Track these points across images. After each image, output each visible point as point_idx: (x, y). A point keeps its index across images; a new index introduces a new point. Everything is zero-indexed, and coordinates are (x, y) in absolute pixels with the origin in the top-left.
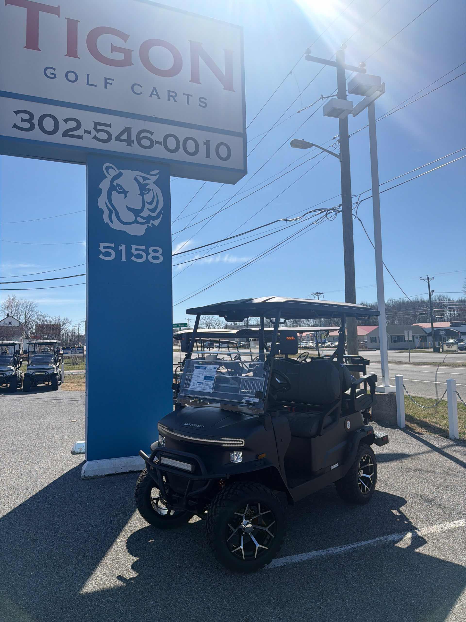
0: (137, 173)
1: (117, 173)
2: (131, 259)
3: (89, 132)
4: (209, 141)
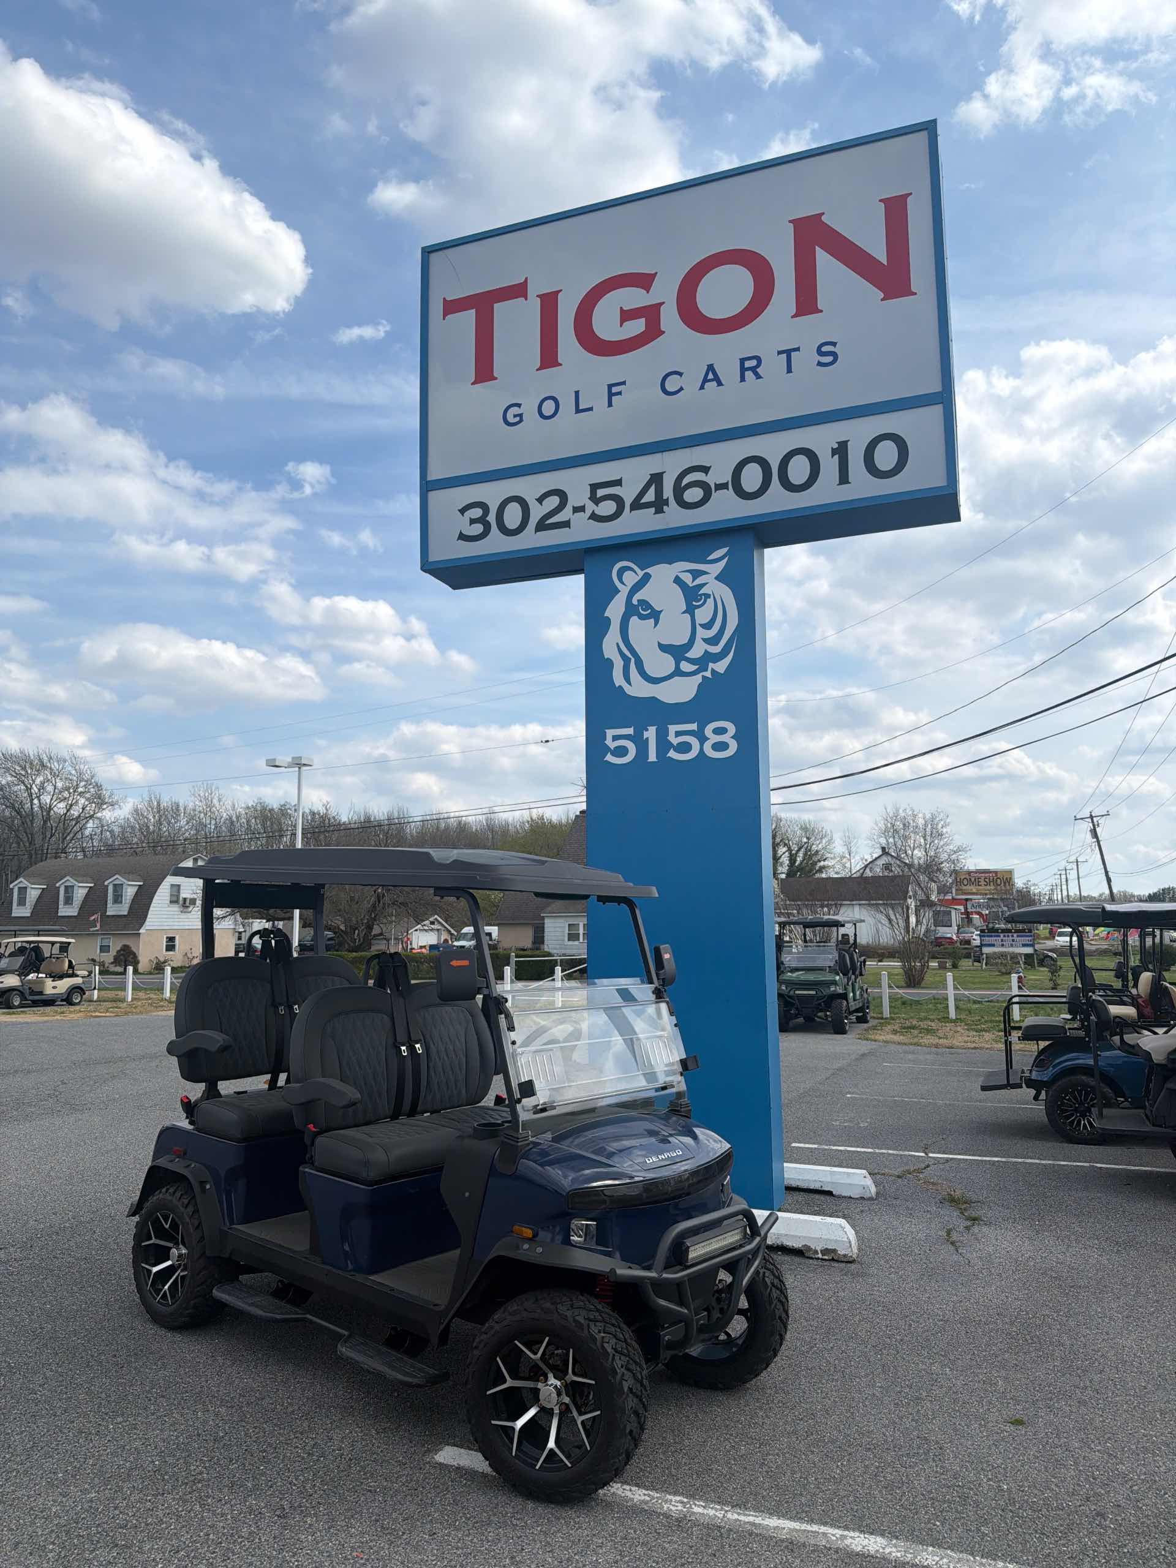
0: (681, 567)
2: (668, 755)
3: (582, 509)
4: (846, 442)
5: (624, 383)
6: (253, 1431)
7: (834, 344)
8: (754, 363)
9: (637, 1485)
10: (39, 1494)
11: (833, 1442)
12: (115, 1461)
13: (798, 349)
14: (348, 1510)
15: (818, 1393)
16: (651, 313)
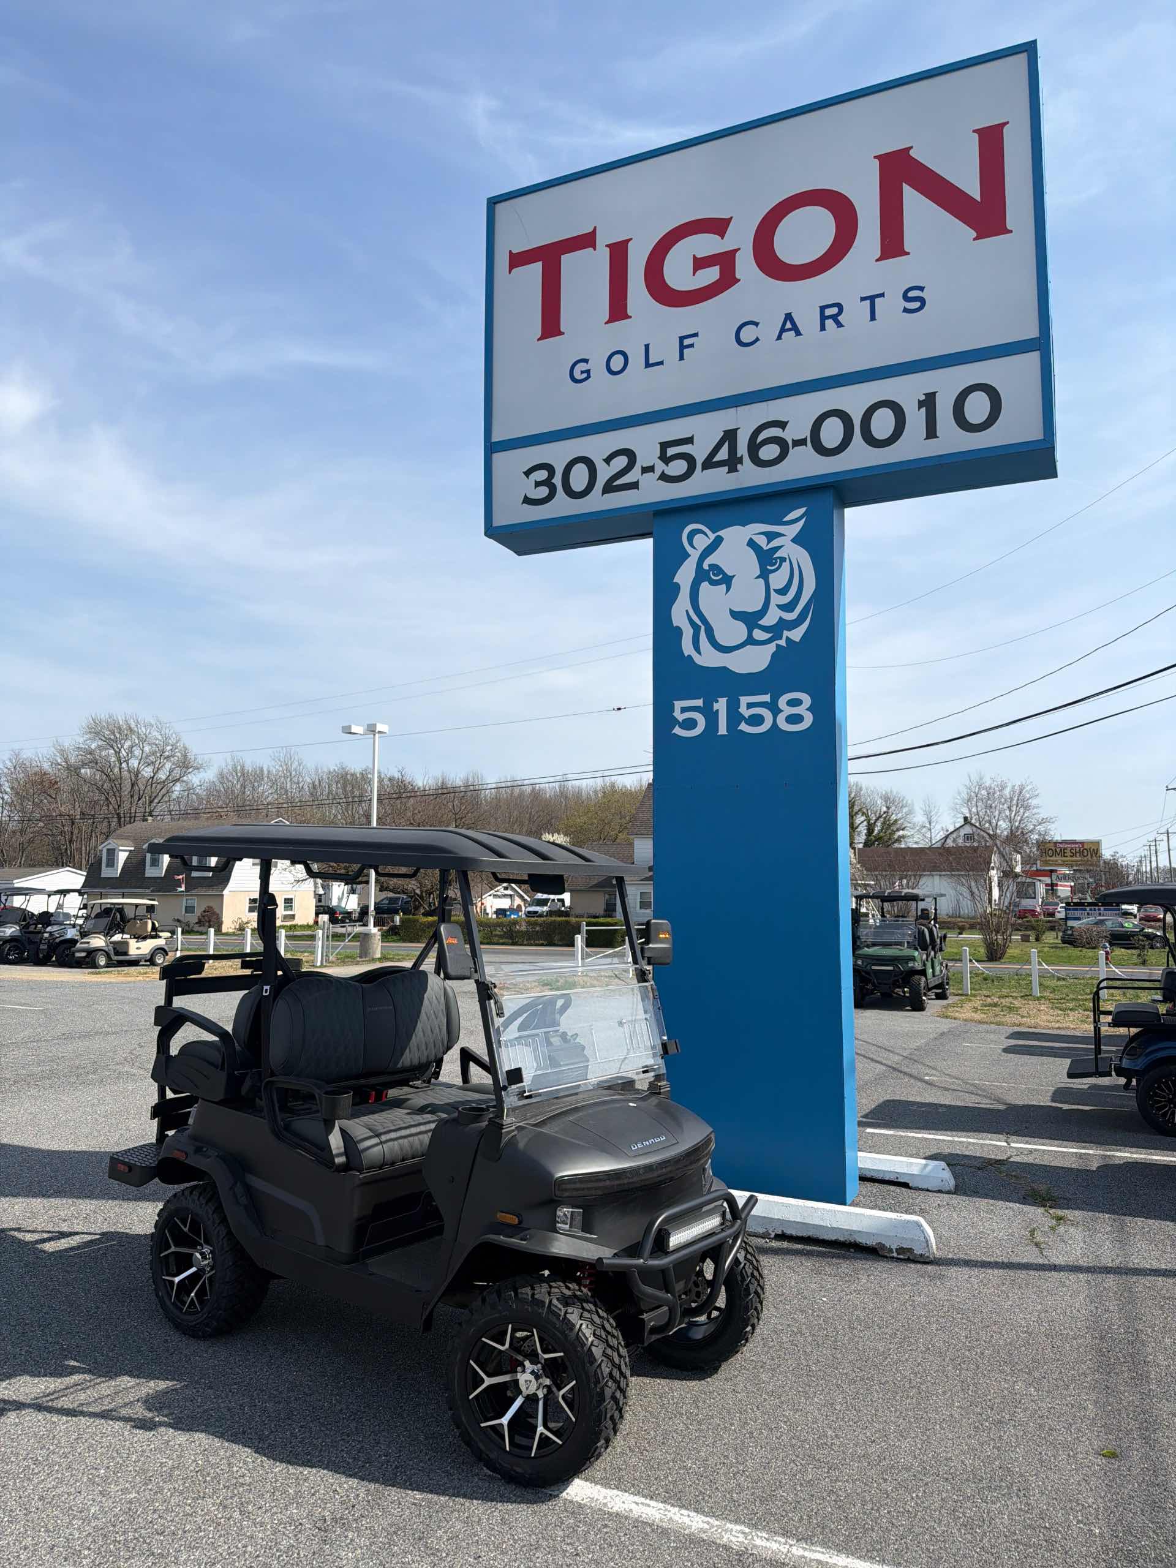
1: (711, 540)
2: (739, 728)
3: (651, 469)
4: (934, 394)
5: (696, 335)
6: (300, 1431)
7: (921, 289)
8: (835, 310)
9: (696, 1510)
10: (79, 1492)
11: (908, 1469)
12: (158, 1458)
13: (882, 295)
14: (391, 1525)
15: (891, 1412)
16: (726, 261)
